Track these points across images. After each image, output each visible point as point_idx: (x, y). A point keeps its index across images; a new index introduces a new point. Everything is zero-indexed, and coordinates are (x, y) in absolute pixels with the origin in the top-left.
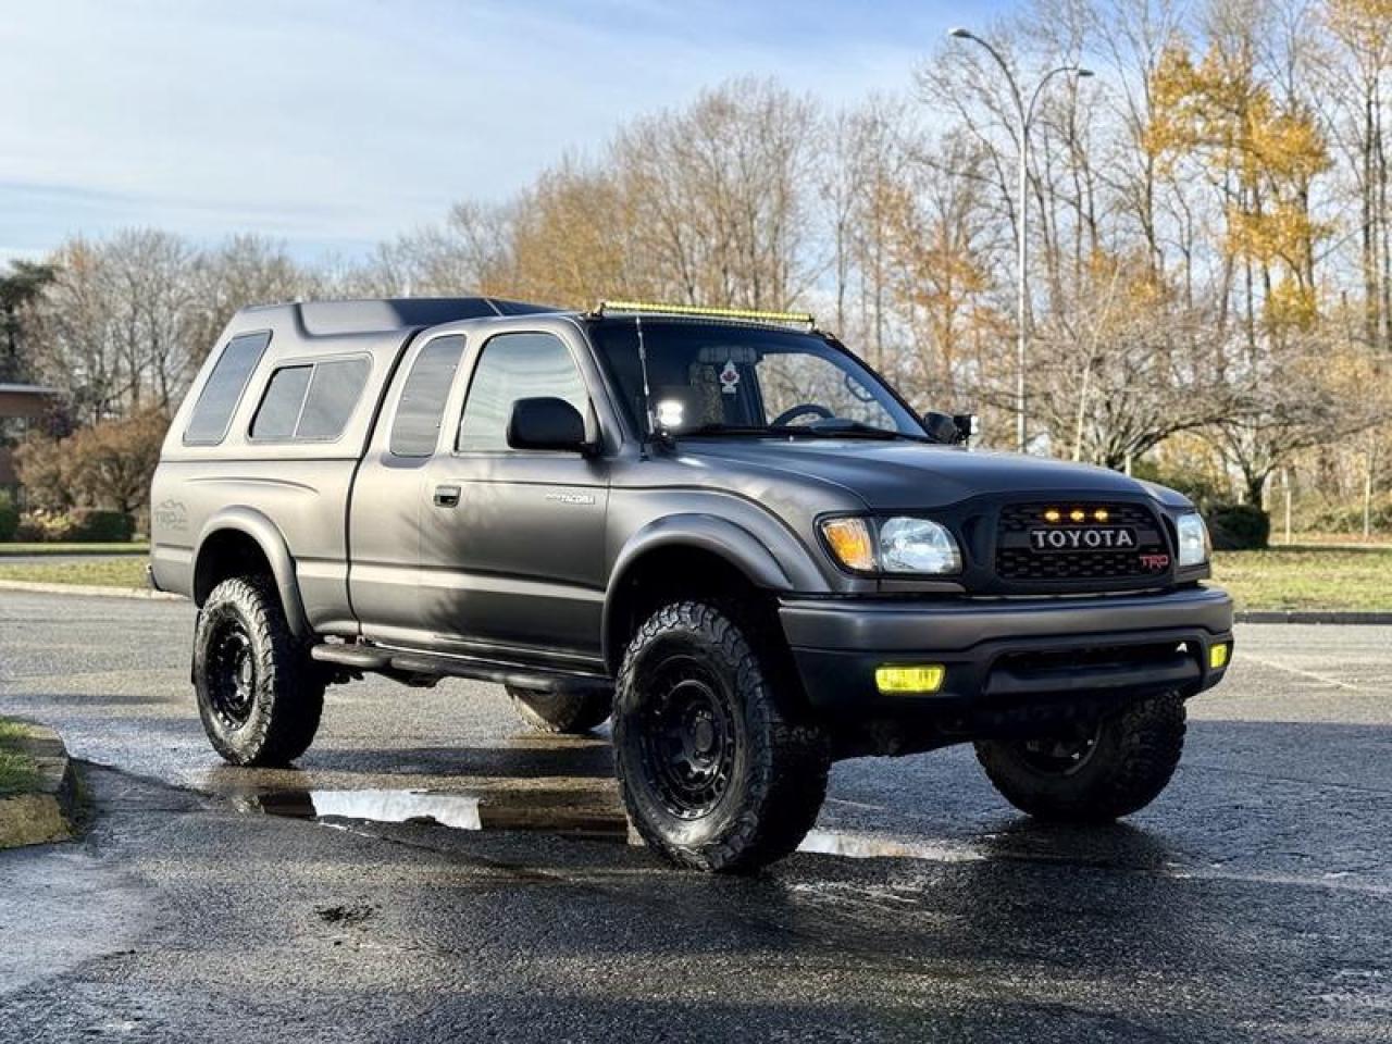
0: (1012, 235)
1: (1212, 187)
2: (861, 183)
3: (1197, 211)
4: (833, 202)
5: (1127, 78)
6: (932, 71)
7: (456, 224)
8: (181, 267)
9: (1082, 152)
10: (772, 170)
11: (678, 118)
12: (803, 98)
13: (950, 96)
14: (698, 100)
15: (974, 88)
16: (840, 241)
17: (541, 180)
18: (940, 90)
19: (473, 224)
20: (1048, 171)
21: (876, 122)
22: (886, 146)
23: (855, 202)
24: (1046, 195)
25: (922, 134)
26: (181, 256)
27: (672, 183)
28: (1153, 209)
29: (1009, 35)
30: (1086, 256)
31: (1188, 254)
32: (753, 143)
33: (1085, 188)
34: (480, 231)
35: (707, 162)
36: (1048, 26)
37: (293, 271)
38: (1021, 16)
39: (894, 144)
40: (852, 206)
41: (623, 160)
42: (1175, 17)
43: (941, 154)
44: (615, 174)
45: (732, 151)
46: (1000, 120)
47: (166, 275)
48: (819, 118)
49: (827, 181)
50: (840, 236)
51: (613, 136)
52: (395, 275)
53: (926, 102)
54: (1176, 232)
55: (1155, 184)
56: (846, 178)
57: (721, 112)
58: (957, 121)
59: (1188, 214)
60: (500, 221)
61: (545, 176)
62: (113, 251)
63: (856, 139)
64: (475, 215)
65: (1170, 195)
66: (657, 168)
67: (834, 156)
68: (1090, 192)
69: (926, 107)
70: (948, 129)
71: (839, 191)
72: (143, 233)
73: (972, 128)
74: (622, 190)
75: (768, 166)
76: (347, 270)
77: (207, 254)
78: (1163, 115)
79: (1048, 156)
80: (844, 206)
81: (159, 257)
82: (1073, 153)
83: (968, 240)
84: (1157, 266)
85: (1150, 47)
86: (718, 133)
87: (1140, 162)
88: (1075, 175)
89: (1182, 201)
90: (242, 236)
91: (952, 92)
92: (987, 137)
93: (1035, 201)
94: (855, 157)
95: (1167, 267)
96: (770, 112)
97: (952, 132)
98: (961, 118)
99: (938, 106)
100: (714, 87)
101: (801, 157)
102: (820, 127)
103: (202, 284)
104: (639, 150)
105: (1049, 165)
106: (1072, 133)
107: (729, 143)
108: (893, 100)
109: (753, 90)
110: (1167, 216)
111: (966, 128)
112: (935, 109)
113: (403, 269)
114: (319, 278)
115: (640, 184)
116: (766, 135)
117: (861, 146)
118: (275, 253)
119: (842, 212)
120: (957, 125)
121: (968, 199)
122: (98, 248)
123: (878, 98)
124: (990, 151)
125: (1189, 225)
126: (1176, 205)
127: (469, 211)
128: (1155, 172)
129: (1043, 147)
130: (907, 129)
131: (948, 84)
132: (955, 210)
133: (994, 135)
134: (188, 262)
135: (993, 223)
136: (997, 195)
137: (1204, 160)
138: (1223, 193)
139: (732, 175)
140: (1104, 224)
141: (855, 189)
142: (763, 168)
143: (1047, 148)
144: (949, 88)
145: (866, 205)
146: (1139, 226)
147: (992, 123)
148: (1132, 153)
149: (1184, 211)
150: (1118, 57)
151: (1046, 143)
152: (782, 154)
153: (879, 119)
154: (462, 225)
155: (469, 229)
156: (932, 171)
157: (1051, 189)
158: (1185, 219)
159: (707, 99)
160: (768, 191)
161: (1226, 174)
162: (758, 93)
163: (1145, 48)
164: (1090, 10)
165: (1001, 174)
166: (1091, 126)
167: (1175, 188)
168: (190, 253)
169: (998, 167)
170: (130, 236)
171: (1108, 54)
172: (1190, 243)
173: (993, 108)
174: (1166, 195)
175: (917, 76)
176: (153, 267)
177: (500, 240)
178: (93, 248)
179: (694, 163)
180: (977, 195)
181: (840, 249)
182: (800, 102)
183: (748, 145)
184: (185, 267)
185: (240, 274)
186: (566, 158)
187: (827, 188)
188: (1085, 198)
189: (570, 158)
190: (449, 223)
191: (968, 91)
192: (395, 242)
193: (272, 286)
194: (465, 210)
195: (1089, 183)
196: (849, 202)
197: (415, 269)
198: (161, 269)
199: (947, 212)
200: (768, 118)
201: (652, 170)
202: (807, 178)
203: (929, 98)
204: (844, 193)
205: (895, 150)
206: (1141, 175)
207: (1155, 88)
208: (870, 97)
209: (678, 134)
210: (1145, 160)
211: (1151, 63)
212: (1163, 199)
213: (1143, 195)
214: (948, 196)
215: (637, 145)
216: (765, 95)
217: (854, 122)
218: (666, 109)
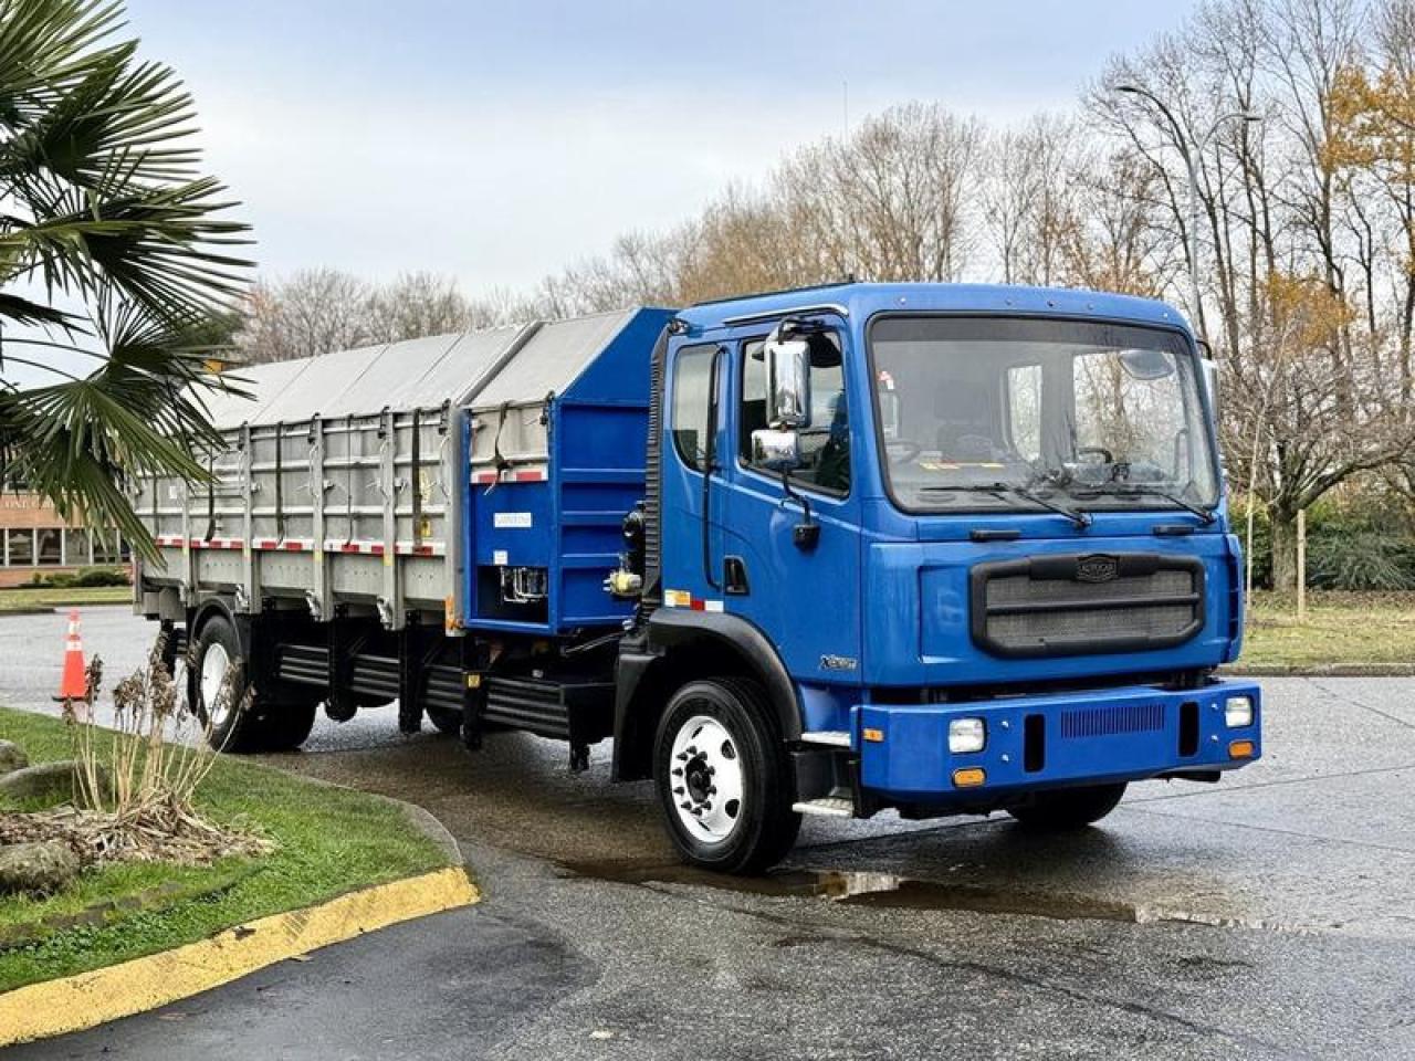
0: (1183, 255)
1: (1393, 203)
2: (1028, 205)
3: (1377, 226)
4: (1000, 227)
5: (1301, 94)
6: (1100, 95)
7: (622, 255)
8: (355, 305)
9: (1256, 168)
10: (937, 197)
11: (842, 149)
12: (968, 123)
13: (1118, 119)
14: (862, 130)
15: (1144, 109)
16: (1007, 265)
17: (707, 214)
18: (1107, 112)
19: (639, 256)
20: (1221, 191)
21: (1042, 146)
22: (1052, 169)
23: (1022, 224)
24: (1219, 213)
25: (1090, 155)
26: (354, 296)
27: (836, 212)
28: (1332, 225)
29: (1179, 54)
30: (1261, 275)
31: (1368, 269)
32: (918, 171)
33: (1259, 207)
34: (644, 264)
35: (872, 192)
36: (1218, 45)
37: (462, 306)
38: (1191, 36)
39: (1061, 168)
40: (1018, 230)
41: (787, 191)
42: (1350, 31)
43: (1111, 175)
44: (780, 204)
45: (897, 181)
46: (1171, 142)
47: (341, 314)
48: (984, 143)
49: (993, 205)
50: (1007, 260)
51: (777, 167)
52: (562, 308)
53: (1093, 125)
54: (1357, 248)
55: (1331, 201)
56: (1013, 201)
57: (885, 141)
58: (1125, 142)
59: (1368, 228)
60: (664, 253)
61: (711, 210)
62: (290, 293)
63: (1023, 161)
64: (640, 246)
65: (1349, 212)
66: (822, 199)
67: (1000, 180)
68: (1266, 212)
69: (1094, 130)
70: (1117, 151)
71: (1005, 216)
72: (319, 273)
73: (1142, 150)
74: (788, 221)
75: (933, 193)
76: (516, 304)
77: (381, 293)
78: (1339, 132)
79: (1220, 173)
80: (1010, 230)
81: (334, 296)
82: (1247, 171)
83: (1138, 264)
84: (1337, 287)
85: (1324, 63)
86: (882, 160)
87: (1317, 178)
88: (1249, 195)
89: (1361, 216)
90: (414, 276)
91: (1121, 114)
92: (1157, 159)
93: (1208, 220)
94: (1022, 179)
95: (1346, 284)
96: (934, 138)
97: (1121, 154)
98: (1131, 140)
99: (1107, 129)
100: (877, 115)
101: (967, 182)
102: (987, 151)
103: (375, 320)
104: (804, 180)
105: (1221, 185)
106: (1245, 152)
107: (893, 170)
108: (1059, 122)
109: (918, 117)
110: (1347, 232)
111: (1134, 150)
112: (1103, 132)
113: (569, 301)
114: (489, 313)
115: (805, 215)
116: (931, 161)
117: (1027, 168)
118: (445, 291)
119: (1009, 238)
120: (1126, 147)
121: (1138, 222)
122: (275, 289)
123: (1044, 120)
124: (1161, 172)
125: (1370, 241)
126: (1356, 220)
127: (634, 244)
128: (1331, 190)
129: (1216, 165)
130: (1075, 150)
131: (1116, 107)
132: (1125, 231)
133: (1164, 156)
134: (362, 300)
135: (1166, 243)
136: (1168, 216)
137: (1384, 175)
138: (1404, 208)
139: (896, 203)
140: (1281, 242)
141: (1021, 214)
142: (927, 195)
143: (1220, 166)
144: (1117, 111)
145: (1033, 229)
146: (1317, 245)
147: (1163, 144)
148: (1308, 171)
149: (1364, 226)
150: (1291, 76)
151: (1218, 161)
152: (947, 181)
153: (1046, 141)
154: (626, 257)
155: (634, 261)
156: (1101, 193)
157: (1224, 207)
158: (1365, 235)
159: (871, 128)
160: (933, 218)
161: (1408, 189)
162: (923, 120)
163: (1319, 67)
164: (1261, 28)
165: (1172, 195)
166: (1265, 142)
167: (1355, 204)
168: (363, 292)
169: (1169, 188)
170: (306, 278)
171: (1281, 72)
172: (1370, 260)
173: (1162, 129)
174: (1346, 211)
175: (1085, 101)
176: (329, 307)
177: (665, 270)
178: (271, 289)
179: (859, 191)
180: (1148, 215)
181: (1007, 272)
182: (964, 126)
183: (912, 172)
184: (359, 306)
185: (412, 311)
186: (730, 191)
187: (993, 212)
188: (1260, 218)
189: (735, 189)
190: (615, 256)
191: (1137, 113)
192: (561, 277)
193: (444, 323)
194: (630, 244)
195: (1264, 200)
196: (1016, 224)
197: (580, 301)
198: (336, 309)
199: (1117, 234)
200: (932, 145)
201: (817, 201)
202: (973, 203)
203: (1097, 121)
204: (1009, 216)
205: (1062, 173)
206: (1319, 193)
207: (1330, 107)
208: (1036, 119)
209: (842, 164)
210: (1322, 177)
211: (1326, 78)
212: (1341, 215)
213: (1319, 211)
214: (1119, 215)
215: (802, 176)
216: (930, 121)
217: (1020, 145)
218: (830, 138)
